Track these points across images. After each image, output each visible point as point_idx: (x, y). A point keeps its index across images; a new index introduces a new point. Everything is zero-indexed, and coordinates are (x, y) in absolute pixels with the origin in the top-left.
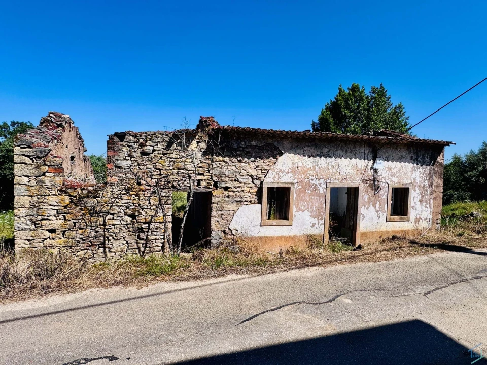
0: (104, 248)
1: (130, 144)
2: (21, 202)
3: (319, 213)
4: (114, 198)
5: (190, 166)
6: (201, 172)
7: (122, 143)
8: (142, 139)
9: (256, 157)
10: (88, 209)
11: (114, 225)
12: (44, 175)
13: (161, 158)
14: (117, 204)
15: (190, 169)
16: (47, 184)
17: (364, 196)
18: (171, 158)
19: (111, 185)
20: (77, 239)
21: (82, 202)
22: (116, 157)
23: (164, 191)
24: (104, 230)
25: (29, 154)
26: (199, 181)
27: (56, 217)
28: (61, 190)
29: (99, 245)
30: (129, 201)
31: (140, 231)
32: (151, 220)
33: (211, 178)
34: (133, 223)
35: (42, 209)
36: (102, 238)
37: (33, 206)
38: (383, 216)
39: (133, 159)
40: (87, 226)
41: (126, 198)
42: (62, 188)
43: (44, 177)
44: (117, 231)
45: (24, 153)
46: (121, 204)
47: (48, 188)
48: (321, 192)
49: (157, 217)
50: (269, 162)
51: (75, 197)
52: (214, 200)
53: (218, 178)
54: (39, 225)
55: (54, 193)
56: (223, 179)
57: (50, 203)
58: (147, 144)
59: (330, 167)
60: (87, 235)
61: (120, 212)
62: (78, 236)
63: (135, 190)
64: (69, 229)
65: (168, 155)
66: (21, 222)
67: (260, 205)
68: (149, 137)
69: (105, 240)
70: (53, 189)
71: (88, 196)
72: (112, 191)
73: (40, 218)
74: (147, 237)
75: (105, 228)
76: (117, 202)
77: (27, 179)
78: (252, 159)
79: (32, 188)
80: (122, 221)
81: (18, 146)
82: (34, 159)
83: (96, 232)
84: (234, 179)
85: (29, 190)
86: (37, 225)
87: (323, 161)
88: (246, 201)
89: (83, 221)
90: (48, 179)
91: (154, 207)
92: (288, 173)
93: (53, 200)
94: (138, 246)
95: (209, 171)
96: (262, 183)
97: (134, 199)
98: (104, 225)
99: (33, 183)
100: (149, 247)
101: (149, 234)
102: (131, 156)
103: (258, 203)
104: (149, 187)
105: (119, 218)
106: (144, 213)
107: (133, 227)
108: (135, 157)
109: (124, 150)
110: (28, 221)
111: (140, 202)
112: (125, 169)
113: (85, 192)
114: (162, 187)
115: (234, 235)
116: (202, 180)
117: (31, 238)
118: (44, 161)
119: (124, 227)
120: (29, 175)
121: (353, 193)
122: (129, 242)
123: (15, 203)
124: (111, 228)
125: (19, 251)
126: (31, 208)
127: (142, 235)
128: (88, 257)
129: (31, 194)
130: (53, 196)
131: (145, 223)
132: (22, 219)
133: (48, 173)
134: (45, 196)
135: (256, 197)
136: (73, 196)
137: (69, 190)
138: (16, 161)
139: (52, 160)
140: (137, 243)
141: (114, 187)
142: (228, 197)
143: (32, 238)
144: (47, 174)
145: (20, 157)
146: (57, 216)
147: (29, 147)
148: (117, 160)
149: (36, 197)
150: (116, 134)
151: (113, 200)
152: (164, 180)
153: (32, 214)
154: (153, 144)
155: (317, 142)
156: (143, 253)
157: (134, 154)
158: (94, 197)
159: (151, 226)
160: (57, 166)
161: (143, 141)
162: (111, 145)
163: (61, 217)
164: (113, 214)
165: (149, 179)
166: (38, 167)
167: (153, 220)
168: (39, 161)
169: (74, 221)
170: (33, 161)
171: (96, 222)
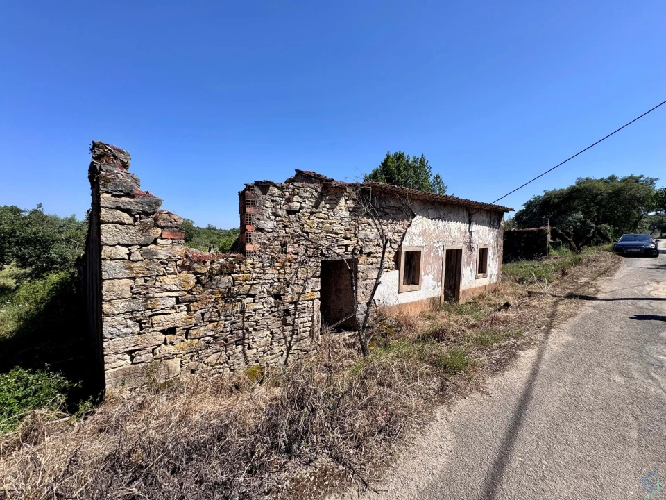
0: (243, 344)
1: (275, 198)
2: (115, 289)
3: (438, 275)
4: (255, 272)
5: (338, 228)
6: (349, 236)
7: (264, 197)
8: (289, 192)
9: (393, 219)
10: (221, 292)
11: (255, 310)
12: (155, 242)
13: (309, 219)
14: (259, 281)
15: (339, 232)
16: (161, 256)
17: (464, 257)
18: (320, 218)
19: (253, 254)
20: (208, 338)
21: (214, 283)
22: (258, 216)
23: (312, 260)
24: (243, 319)
25: (128, 207)
26: (346, 246)
27: (175, 309)
28: (183, 267)
29: (236, 342)
30: (273, 276)
31: (286, 316)
32: (299, 298)
33: (357, 243)
34: (277, 305)
35: (153, 297)
36: (240, 331)
37: (136, 294)
38: (474, 274)
39: (278, 219)
40: (219, 316)
41: (271, 271)
42: (184, 262)
43: (154, 246)
44: (259, 318)
45: (120, 205)
46: (264, 281)
47: (162, 263)
48: (440, 255)
49: (305, 294)
50: (403, 224)
51: (203, 274)
52: (360, 267)
53: (363, 242)
54: (147, 325)
55: (172, 271)
56: (367, 243)
57: (165, 287)
58: (295, 199)
59: (445, 230)
60: (219, 329)
61: (263, 292)
62: (208, 334)
63: (280, 260)
64: (196, 325)
65: (316, 215)
66: (116, 323)
67: (398, 271)
68: (296, 190)
69: (244, 334)
70: (171, 264)
71: (221, 273)
72: (252, 264)
73: (148, 313)
74: (294, 322)
75: (244, 317)
76: (259, 278)
77: (125, 250)
78: (390, 221)
79: (135, 264)
80: (265, 305)
81: (107, 192)
82: (138, 216)
83: (233, 323)
84: (376, 243)
85: (131, 269)
86: (143, 324)
87: (440, 224)
88: (386, 268)
89: (215, 310)
90: (162, 250)
91: (301, 282)
92: (419, 236)
93: (170, 282)
94: (284, 334)
95: (356, 235)
96: (400, 246)
97: (280, 273)
98: (242, 312)
99: (137, 256)
100: (297, 334)
101: (297, 316)
102: (276, 215)
103: (396, 269)
104: (295, 256)
105: (262, 300)
106: (290, 291)
107: (278, 311)
108: (280, 216)
109: (267, 206)
110: (128, 321)
111: (286, 276)
112: (268, 232)
113: (216, 266)
114: (311, 255)
115: (377, 307)
116: (349, 245)
117: (133, 348)
118: (156, 220)
119: (268, 311)
120: (130, 243)
121: (459, 252)
122: (274, 331)
123: (104, 292)
124: (252, 316)
125: (113, 373)
126: (134, 298)
127: (289, 319)
128: (222, 362)
129: (134, 275)
130: (169, 276)
131: (291, 303)
132: (118, 318)
133: (162, 239)
134: (157, 276)
135: (393, 263)
136: (200, 274)
137: (196, 265)
138: (106, 219)
139: (169, 218)
140: (283, 331)
141: (255, 258)
142: (372, 264)
143: (137, 348)
144: (159, 240)
145: (111, 211)
146: (176, 306)
147: (128, 195)
148: (258, 219)
149: (143, 280)
150: (257, 183)
151: (254, 276)
152: (312, 246)
153: (136, 309)
154: (300, 200)
155: (436, 204)
156: (290, 343)
157: (280, 212)
158: (229, 274)
159: (298, 306)
160: (176, 227)
161: (290, 194)
162: (245, 199)
163: (183, 308)
164: (253, 296)
165: (296, 245)
166: (145, 229)
167: (301, 298)
168: (145, 220)
169: (202, 311)
170: (135, 220)
171: (233, 309)
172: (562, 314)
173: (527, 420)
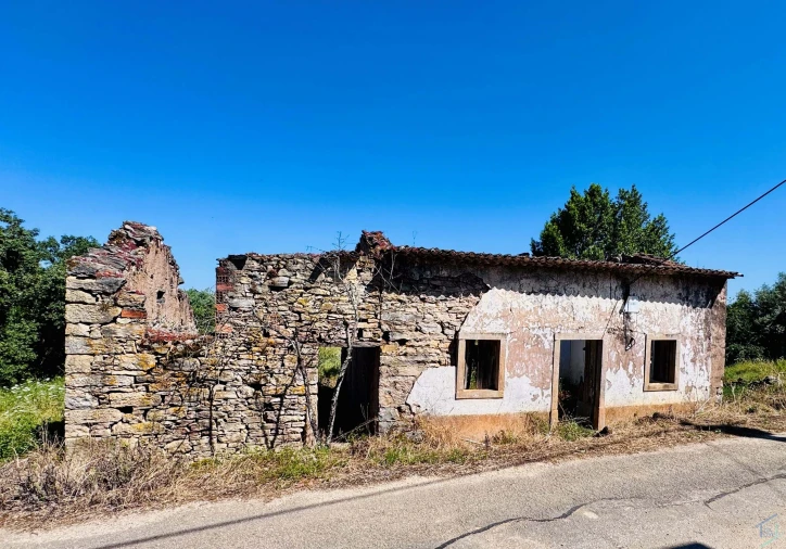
1: (253, 273)
2: (76, 363)
3: (544, 379)
4: (227, 357)
5: (347, 307)
6: (365, 318)
7: (239, 272)
8: (272, 265)
9: (447, 295)
10: (185, 376)
11: (226, 399)
12: (114, 320)
13: (301, 295)
14: (231, 366)
15: (346, 312)
16: (119, 335)
17: (610, 353)
18: (317, 295)
19: (223, 337)
20: (167, 423)
21: (176, 364)
22: (230, 294)
23: (305, 346)
24: (210, 408)
25: (90, 288)
26: (361, 331)
27: (133, 388)
28: (141, 346)
29: (201, 431)
30: (250, 362)
31: (267, 411)
32: (285, 391)
33: (380, 327)
34: (256, 396)
35: (110, 375)
36: (207, 421)
37: (95, 370)
38: (639, 382)
39: (257, 296)
40: (182, 401)
41: (247, 357)
42: (143, 341)
43: (114, 324)
44: (231, 409)
45: (82, 286)
46: (238, 367)
47: (120, 341)
48: (547, 347)
49: (294, 387)
50: (468, 301)
51: (164, 355)
52: (383, 359)
53: (390, 326)
54: (105, 401)
55: (131, 350)
56: (397, 327)
57: (123, 365)
58: (280, 273)
59: (560, 310)
60: (181, 415)
61: (236, 379)
62: (169, 418)
63: (260, 344)
64: (154, 407)
65: (312, 291)
66: (76, 395)
67: (454, 367)
68: (282, 262)
69: (211, 424)
70: (129, 343)
71: (185, 355)
72: (223, 347)
73: (106, 389)
74: (278, 419)
75: (211, 405)
76: (231, 363)
77: (87, 327)
78: (443, 297)
79: (95, 342)
80: (239, 394)
81: (72, 275)
82: (98, 296)
83: (198, 411)
84: (414, 328)
85: (90, 345)
86: (102, 400)
87: (549, 301)
88: (433, 362)
89: (177, 394)
90: (122, 328)
91: (290, 372)
92: (497, 318)
93: (128, 360)
94: (264, 432)
95: (376, 316)
96: (457, 333)
97: (259, 359)
98: (210, 399)
99: (97, 333)
100: (282, 434)
101: (282, 413)
102: (253, 292)
103: (452, 365)
104: (281, 341)
105: (235, 389)
106: (273, 381)
107: (256, 404)
108: (260, 294)
109: (242, 282)
110: (87, 394)
111: (268, 364)
112: (244, 312)
113: (180, 348)
114: (303, 340)
115: (414, 414)
116: (364, 329)
117: (92, 422)
118: (115, 299)
119: (242, 403)
120: (90, 321)
122: (250, 426)
123: (66, 366)
124: (221, 405)
125: (72, 442)
126: (92, 373)
127: (271, 415)
128: (184, 451)
129: (93, 352)
130: (128, 355)
131: (275, 396)
132: (78, 392)
133: (122, 318)
134: (116, 354)
135: (449, 355)
136: (160, 355)
137: (155, 345)
138: (70, 300)
139: (128, 297)
140: (263, 428)
141: (226, 340)
142: (405, 355)
143: (94, 422)
144: (119, 320)
145: (75, 292)
146: (134, 385)
147: (91, 277)
148: (232, 297)
149: (101, 357)
150: (231, 258)
151: (225, 361)
152: (306, 330)
153: (95, 384)
154: (288, 274)
155: (539, 271)
156: (272, 442)
157: (259, 289)
158: (195, 356)
159: (284, 400)
160: (136, 306)
161: (274, 268)
162: (222, 274)
163: (141, 387)
164: (224, 383)
165: (283, 327)
166: (104, 308)
167: (288, 391)
168: (107, 300)
169: (163, 393)
170: (97, 300)
171: (198, 395)
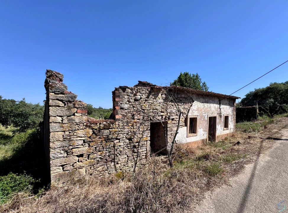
0: (114, 162)
1: (129, 94)
2: (56, 136)
3: (205, 129)
4: (120, 128)
5: (158, 107)
6: (163, 111)
7: (124, 93)
8: (135, 91)
9: (184, 103)
10: (104, 138)
11: (120, 146)
12: (74, 115)
13: (144, 103)
14: (121, 132)
15: (158, 109)
16: (76, 121)
17: (218, 121)
18: (149, 103)
19: (119, 120)
20: (98, 159)
21: (101, 133)
22: (121, 102)
23: (146, 122)
24: (114, 150)
25: (62, 99)
26: (162, 116)
27: (83, 146)
28: (86, 126)
29: (111, 161)
30: (128, 130)
31: (134, 148)
32: (140, 140)
33: (167, 114)
34: (130, 143)
35: (73, 140)
36: (113, 156)
37: (65, 139)
38: (222, 128)
39: (130, 103)
40: (103, 149)
41: (127, 128)
42: (87, 124)
43: (74, 116)
44: (122, 149)
45: (58, 98)
46: (124, 132)
47: (77, 124)
48: (206, 119)
49: (143, 138)
50: (189, 105)
51: (96, 129)
52: (169, 126)
53: (170, 114)
54: (70, 153)
55: (82, 128)
56: (172, 114)
57: (78, 135)
58: (138, 94)
59: (208, 108)
60: (103, 155)
61: (123, 137)
62: (98, 157)
63: (132, 123)
64: (92, 153)
65: (148, 101)
66: (56, 152)
67: (186, 127)
68: (139, 90)
69: (115, 157)
70: (81, 125)
71: (104, 129)
72: (118, 124)
73: (71, 147)
74: (138, 151)
75: (115, 149)
76: (122, 131)
77: (60, 119)
78: (182, 104)
79: (65, 125)
80: (124, 143)
81: (52, 92)
82: (66, 103)
83: (109, 152)
84: (176, 114)
85: (63, 127)
86: (68, 152)
87: (206, 105)
88: (181, 126)
89: (101, 146)
90: (77, 118)
91: (141, 133)
92: (196, 110)
93: (81, 133)
94: (133, 157)
95: (166, 110)
96: (187, 116)
97: (131, 128)
98: (114, 147)
99: (65, 121)
100: (139, 157)
101: (139, 149)
102: (129, 102)
104: (138, 121)
105: (123, 141)
106: (136, 137)
107: (130, 146)
108: (131, 102)
109: (125, 97)
110: (61, 151)
111: (134, 130)
112: (126, 110)
113: (102, 126)
114: (146, 120)
115: (177, 144)
117: (64, 164)
118: (74, 104)
119: (126, 146)
120: (62, 115)
121: (215, 118)
122: (129, 155)
123: (51, 138)
124: (118, 148)
125: (54, 175)
126: (64, 140)
127: (136, 150)
128: (105, 170)
129: (64, 130)
130: (80, 130)
131: (137, 142)
132: (57, 150)
133: (77, 113)
134: (75, 130)
135: (184, 123)
136: (95, 129)
137: (92, 125)
138: (52, 105)
139: (80, 103)
140: (133, 155)
141: (120, 122)
142: (174, 124)
143: (65, 164)
144: (76, 114)
145: (54, 101)
146: (84, 144)
147: (62, 93)
148: (121, 104)
149: (68, 132)
150: (120, 87)
151: (119, 130)
152: (146, 116)
153: (65, 145)
154: (140, 95)
155: (204, 96)
156: (136, 161)
157: (131, 100)
158: (108, 129)
159: (140, 144)
160: (83, 108)
161: (136, 92)
162: (115, 94)
163: (87, 145)
164: (119, 139)
165: (139, 115)
166: (69, 109)
167: (141, 140)
168: (69, 105)
169: (95, 146)
170: (65, 105)
171: (109, 145)
172: (265, 147)
173: (250, 198)
